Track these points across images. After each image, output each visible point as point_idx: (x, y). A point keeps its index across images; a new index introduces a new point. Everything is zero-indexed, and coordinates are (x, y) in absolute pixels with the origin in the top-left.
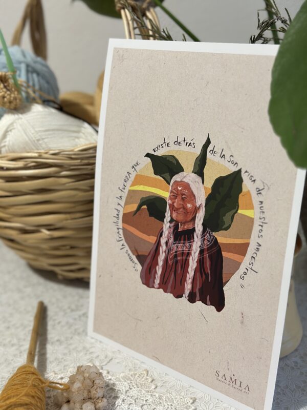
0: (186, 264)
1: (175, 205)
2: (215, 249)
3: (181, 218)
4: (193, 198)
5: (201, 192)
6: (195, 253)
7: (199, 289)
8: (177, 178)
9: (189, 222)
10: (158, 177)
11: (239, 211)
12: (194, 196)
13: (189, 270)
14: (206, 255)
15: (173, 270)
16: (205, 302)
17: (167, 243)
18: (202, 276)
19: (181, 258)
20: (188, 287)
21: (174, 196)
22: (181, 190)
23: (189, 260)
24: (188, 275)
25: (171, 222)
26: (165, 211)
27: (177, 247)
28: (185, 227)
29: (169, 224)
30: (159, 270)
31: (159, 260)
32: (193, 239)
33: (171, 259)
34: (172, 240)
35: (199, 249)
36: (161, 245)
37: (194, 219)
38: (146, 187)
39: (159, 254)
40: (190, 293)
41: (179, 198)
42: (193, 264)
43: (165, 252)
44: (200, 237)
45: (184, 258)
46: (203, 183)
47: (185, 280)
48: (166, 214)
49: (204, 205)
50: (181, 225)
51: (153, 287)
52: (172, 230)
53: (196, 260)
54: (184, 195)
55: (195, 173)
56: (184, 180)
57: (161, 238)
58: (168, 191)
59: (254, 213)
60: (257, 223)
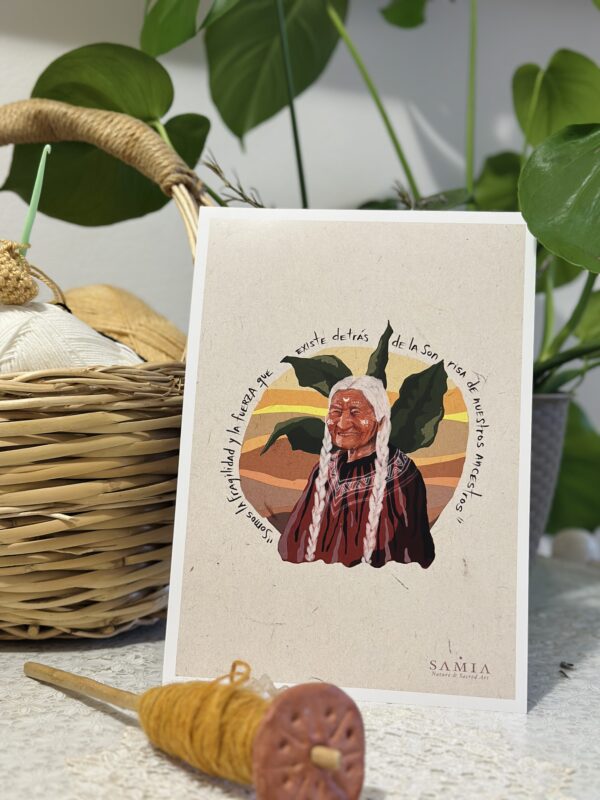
0: (364, 509)
1: (340, 425)
2: (411, 478)
3: (350, 442)
4: (370, 410)
5: (382, 401)
6: (378, 490)
7: (390, 544)
8: (341, 385)
9: (365, 446)
10: (308, 389)
11: (445, 417)
12: (372, 407)
13: (370, 517)
14: (398, 489)
15: (341, 524)
16: (401, 560)
17: (327, 486)
18: (393, 523)
19: (354, 502)
20: (370, 544)
21: (337, 412)
22: (349, 402)
23: (368, 502)
24: (368, 526)
25: (332, 452)
26: (323, 437)
27: (346, 487)
28: (360, 455)
29: (329, 455)
30: (315, 531)
31: (314, 515)
32: (374, 469)
33: (335, 509)
34: (337, 478)
35: (385, 483)
36: (316, 490)
37: (373, 440)
38: (285, 406)
39: (313, 504)
40: (374, 552)
41: (346, 414)
42: (376, 506)
43: (325, 499)
44: (385, 464)
45: (360, 501)
46: (385, 387)
47: (364, 535)
48: (324, 441)
49: (388, 417)
50: (352, 453)
51: (305, 560)
52: (335, 464)
53: (381, 499)
54: (355, 408)
55: (371, 375)
56: (353, 387)
57: (317, 480)
58: (326, 407)
59: (468, 416)
60: (473, 428)
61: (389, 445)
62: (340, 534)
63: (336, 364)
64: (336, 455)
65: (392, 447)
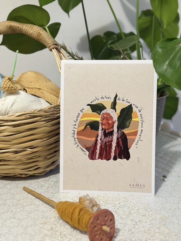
0: (111, 145)
1: (104, 123)
2: (123, 136)
3: (107, 127)
5: (115, 115)
6: (115, 140)
7: (118, 154)
8: (104, 112)
9: (111, 128)
10: (94, 113)
11: (132, 120)
12: (112, 117)
13: (113, 147)
14: (120, 139)
15: (105, 149)
16: (121, 158)
17: (101, 139)
18: (119, 148)
19: (108, 143)
20: (113, 154)
21: (103, 119)
22: (106, 116)
23: (112, 143)
24: (112, 149)
25: (102, 130)
26: (99, 126)
27: (106, 139)
28: (109, 131)
29: (101, 131)
30: (98, 151)
31: (97, 147)
32: (113, 134)
33: (103, 145)
34: (103, 137)
35: (116, 138)
36: (98, 141)
37: (113, 127)
38: (88, 118)
39: (97, 144)
41: (105, 119)
42: (114, 144)
43: (100, 143)
44: (116, 133)
45: (110, 143)
46: (116, 112)
47: (111, 152)
48: (99, 127)
49: (117, 120)
50: (107, 130)
51: (95, 159)
52: (103, 133)
53: (116, 142)
54: (107, 118)
55: (112, 109)
56: (107, 112)
57: (98, 138)
58: (99, 118)
59: (138, 119)
60: (140, 122)
61: (117, 128)
62: (105, 152)
63: (102, 106)
64: (103, 131)
65: (118, 128)
